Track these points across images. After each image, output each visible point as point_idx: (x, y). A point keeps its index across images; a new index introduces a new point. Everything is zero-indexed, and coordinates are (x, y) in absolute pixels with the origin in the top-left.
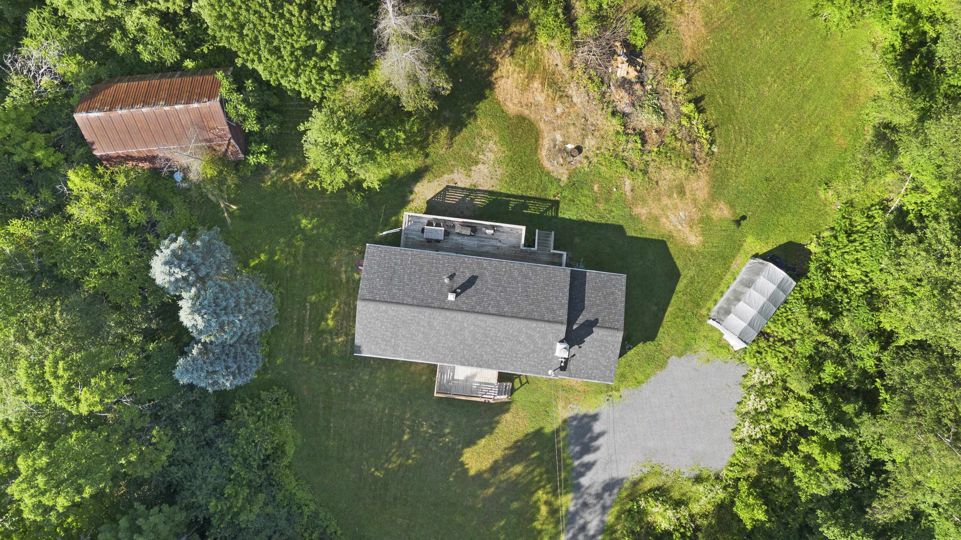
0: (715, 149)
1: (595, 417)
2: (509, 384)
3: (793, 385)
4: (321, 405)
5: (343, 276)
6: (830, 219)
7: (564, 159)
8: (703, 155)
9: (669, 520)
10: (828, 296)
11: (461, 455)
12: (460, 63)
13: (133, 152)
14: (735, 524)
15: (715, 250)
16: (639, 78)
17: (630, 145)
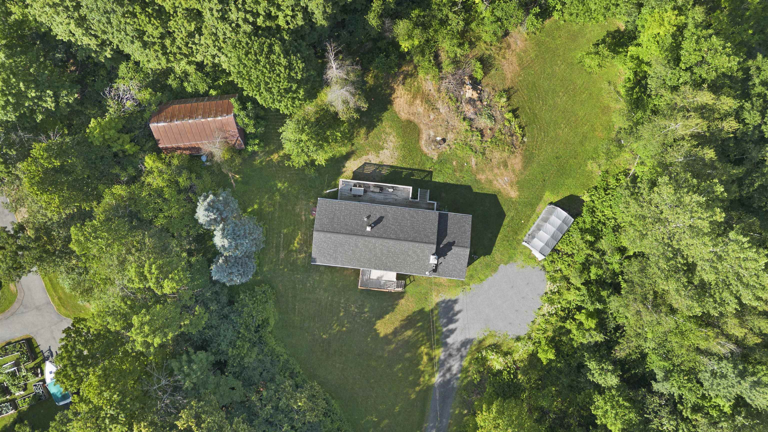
0: (525, 140)
1: (455, 302)
2: (404, 282)
3: (573, 281)
4: (290, 295)
5: (303, 217)
6: (595, 181)
7: (435, 146)
8: (518, 143)
9: (500, 363)
10: (594, 227)
11: (375, 325)
12: (373, 89)
13: (181, 145)
14: (539, 364)
15: (526, 200)
16: (479, 97)
17: (474, 138)
